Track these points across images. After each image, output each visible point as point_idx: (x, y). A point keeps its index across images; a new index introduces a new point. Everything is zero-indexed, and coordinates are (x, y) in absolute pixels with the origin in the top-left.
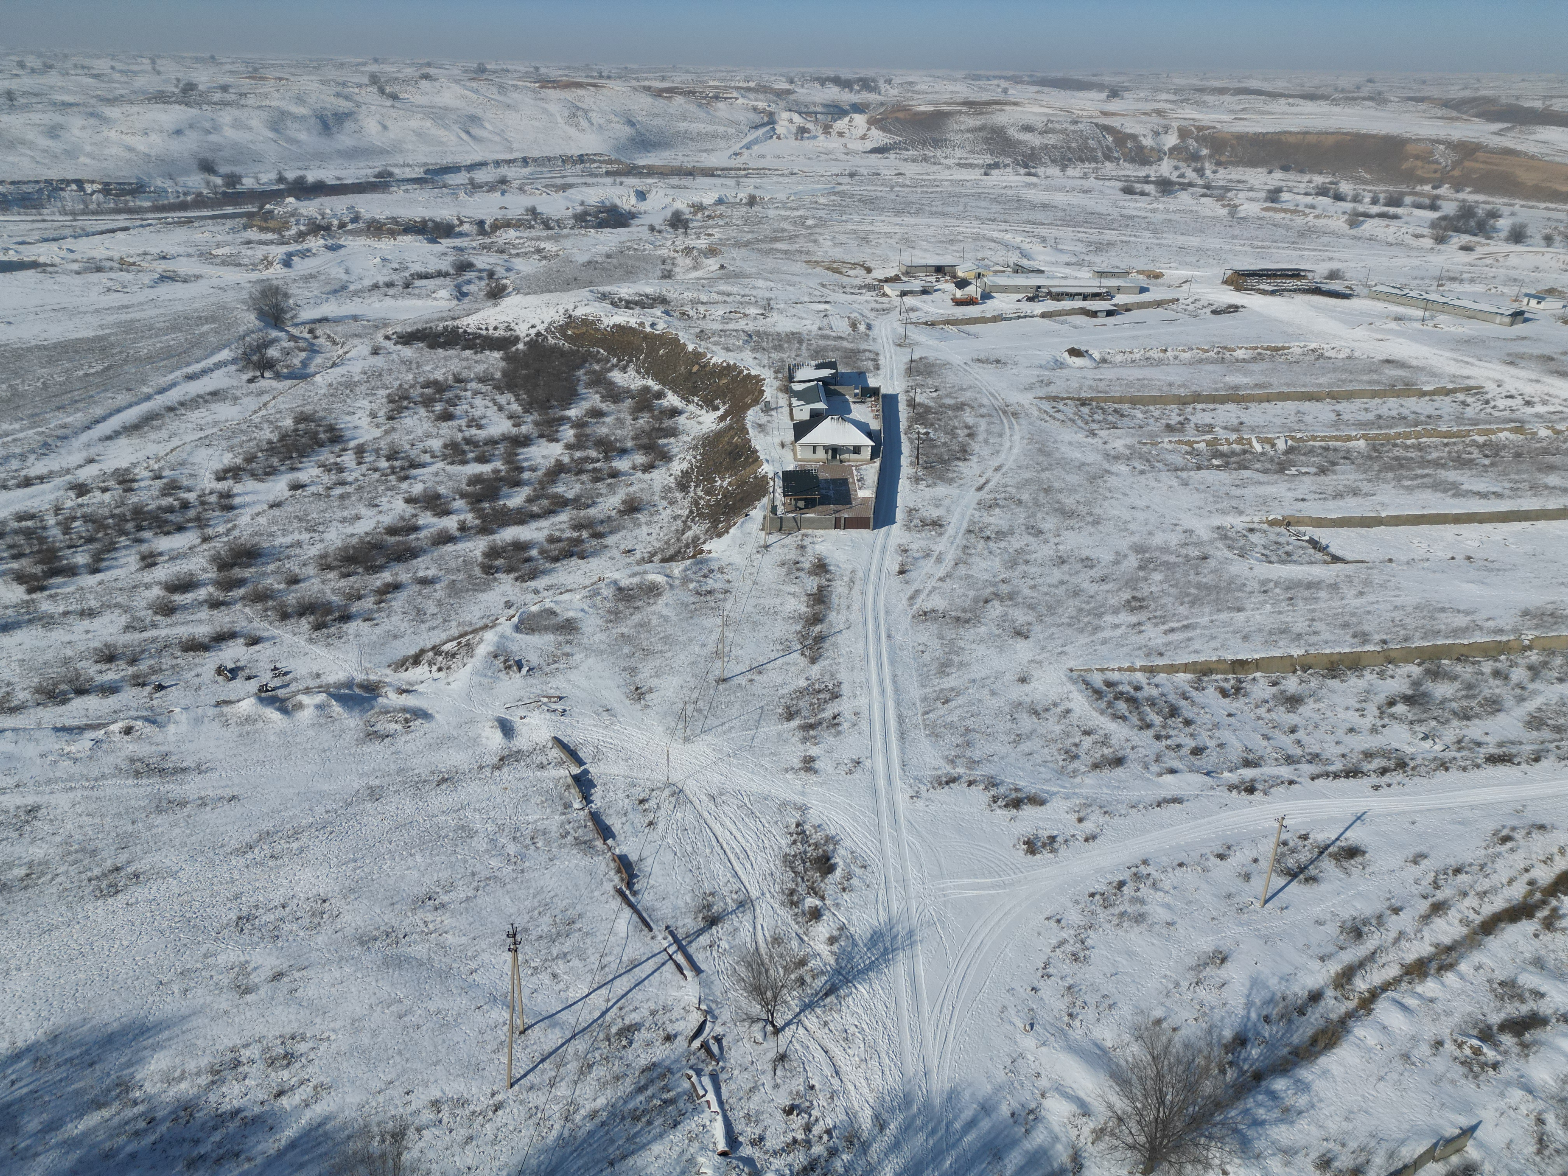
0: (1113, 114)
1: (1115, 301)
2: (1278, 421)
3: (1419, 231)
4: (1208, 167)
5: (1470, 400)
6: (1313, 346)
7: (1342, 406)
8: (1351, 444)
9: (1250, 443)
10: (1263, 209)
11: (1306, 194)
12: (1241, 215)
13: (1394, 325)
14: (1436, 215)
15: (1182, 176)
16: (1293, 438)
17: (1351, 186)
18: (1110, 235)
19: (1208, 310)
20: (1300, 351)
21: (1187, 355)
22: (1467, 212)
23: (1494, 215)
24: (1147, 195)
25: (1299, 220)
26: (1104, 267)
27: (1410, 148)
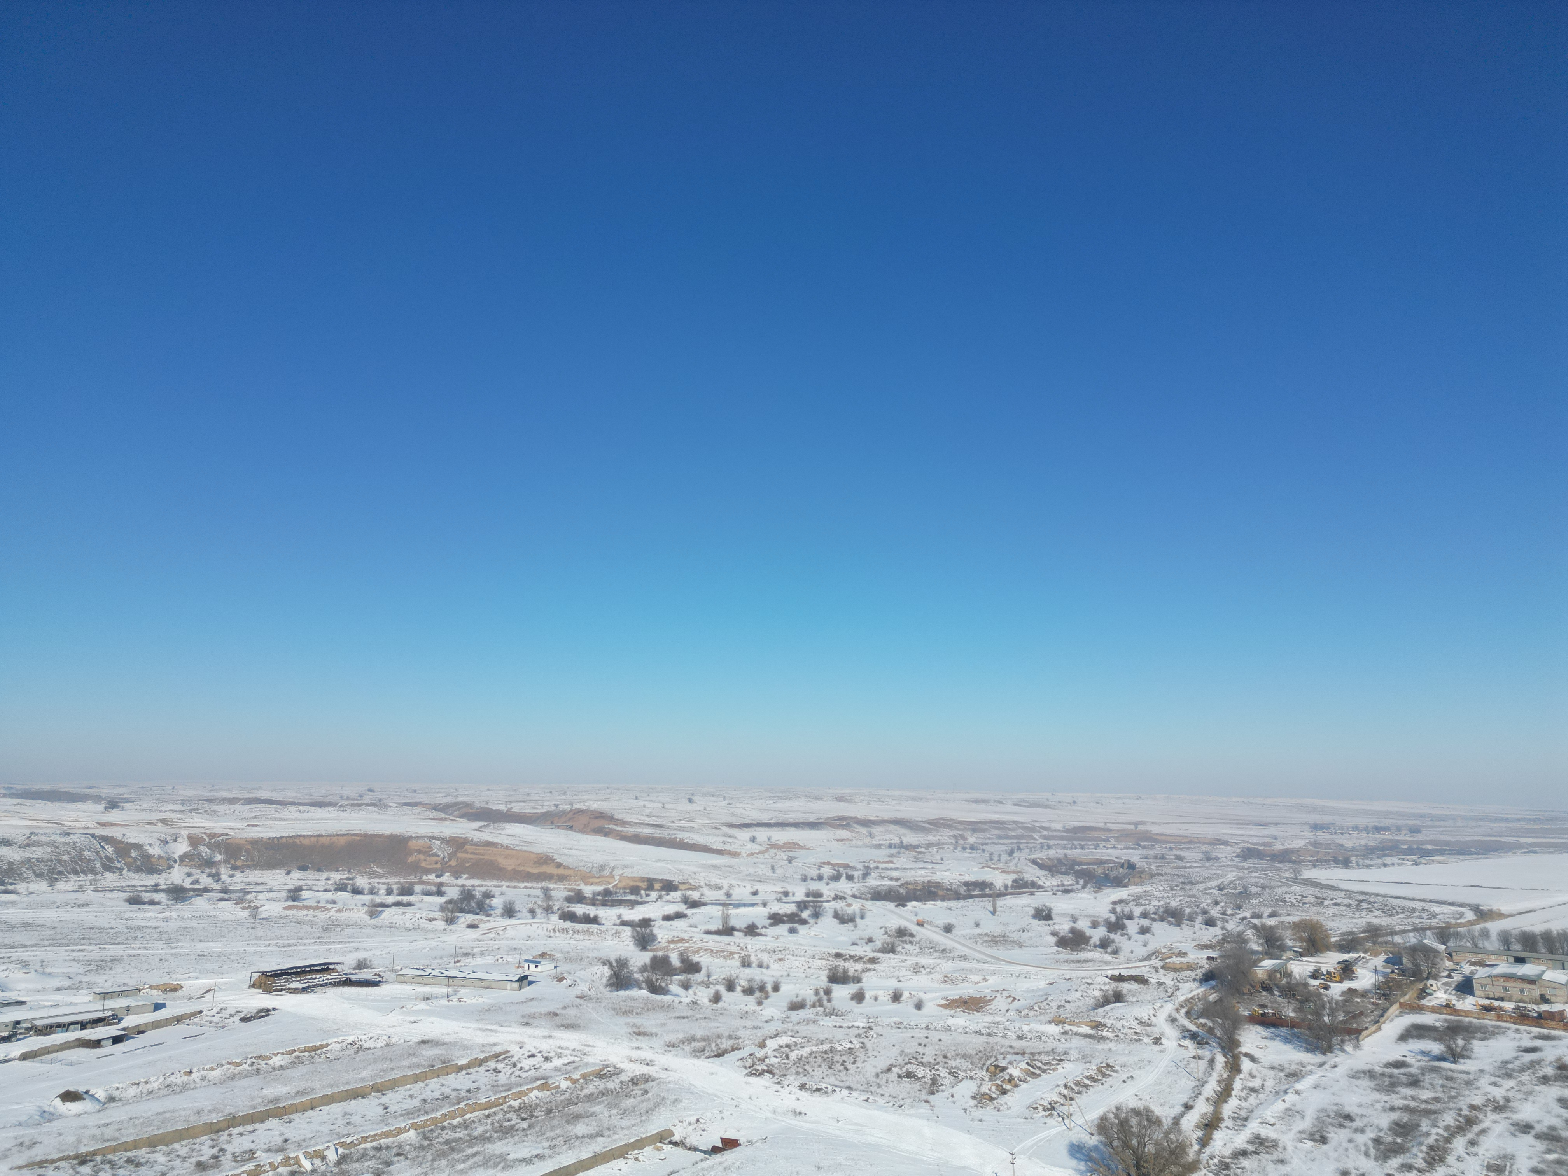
0: (112, 825)
1: (123, 1024)
2: (325, 1129)
3: (432, 915)
4: (224, 873)
5: (500, 1066)
6: (351, 1039)
7: (390, 1098)
8: (402, 1137)
9: (297, 1162)
10: (285, 908)
11: (326, 891)
12: (263, 916)
13: (423, 1006)
14: (442, 900)
15: (197, 882)
16: (343, 1145)
17: (367, 881)
18: (113, 950)
19: (237, 1019)
20: (338, 1046)
21: (217, 1073)
22: (467, 895)
23: (488, 895)
24: (158, 904)
25: (322, 916)
26: (108, 987)
27: (412, 844)
